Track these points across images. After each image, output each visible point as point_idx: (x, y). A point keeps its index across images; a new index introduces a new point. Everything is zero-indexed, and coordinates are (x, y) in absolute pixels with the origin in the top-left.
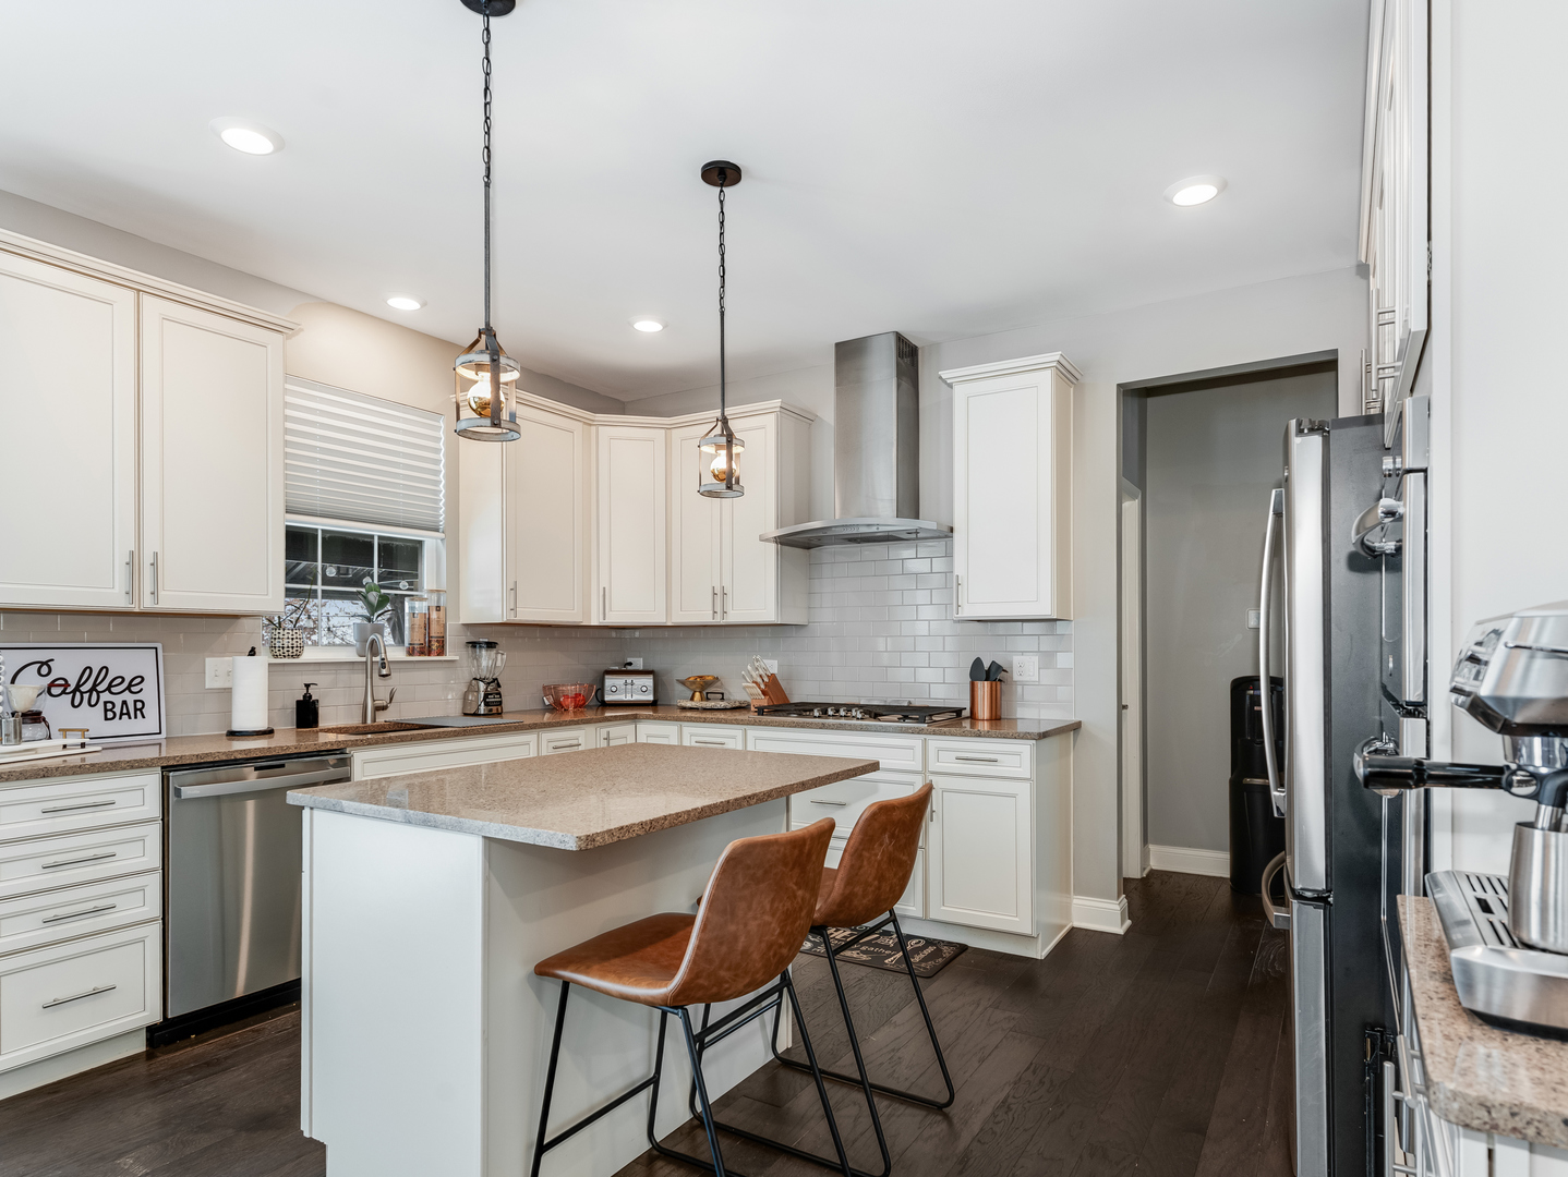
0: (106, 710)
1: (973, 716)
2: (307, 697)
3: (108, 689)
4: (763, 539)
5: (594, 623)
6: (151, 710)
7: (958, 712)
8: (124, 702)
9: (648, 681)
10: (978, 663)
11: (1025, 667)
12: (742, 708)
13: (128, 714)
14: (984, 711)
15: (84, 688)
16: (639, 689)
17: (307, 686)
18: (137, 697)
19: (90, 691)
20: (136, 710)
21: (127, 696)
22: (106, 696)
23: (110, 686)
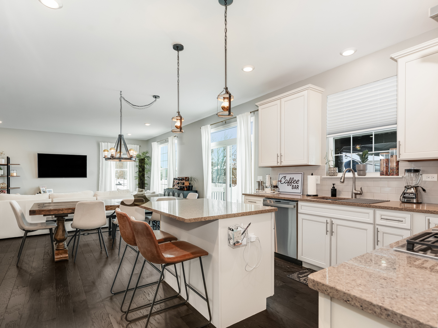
0: (292, 187)
2: (334, 187)
3: (293, 182)
6: (300, 188)
8: (295, 185)
13: (296, 188)
15: (290, 182)
17: (334, 184)
18: (298, 184)
19: (290, 183)
20: (297, 187)
21: (296, 184)
22: (293, 184)
23: (294, 182)
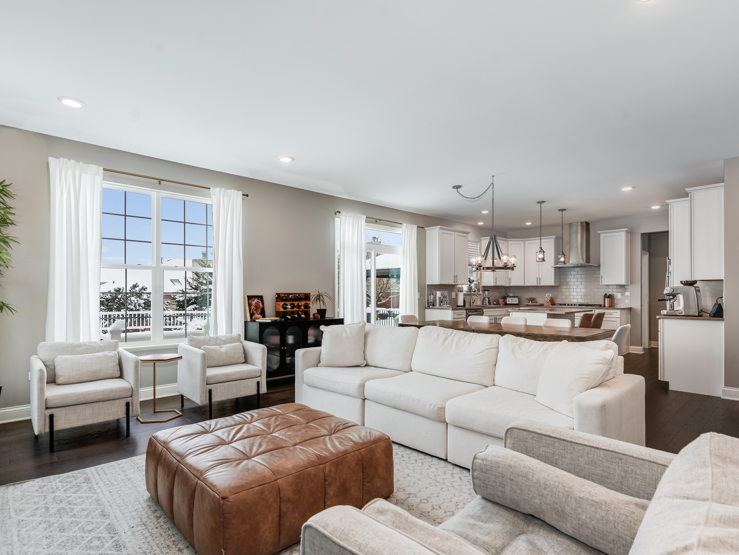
1: (604, 306)
4: (552, 267)
5: (507, 286)
7: (601, 305)
9: (517, 299)
10: (606, 294)
11: (618, 296)
12: (542, 305)
14: (607, 305)
16: (515, 301)
